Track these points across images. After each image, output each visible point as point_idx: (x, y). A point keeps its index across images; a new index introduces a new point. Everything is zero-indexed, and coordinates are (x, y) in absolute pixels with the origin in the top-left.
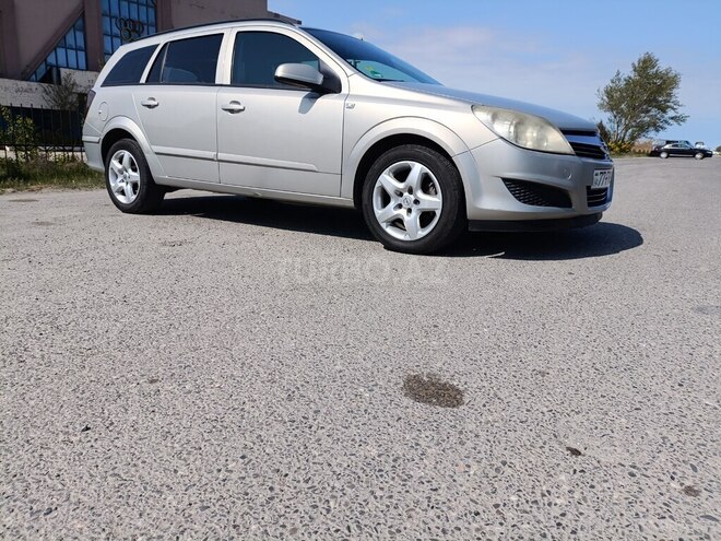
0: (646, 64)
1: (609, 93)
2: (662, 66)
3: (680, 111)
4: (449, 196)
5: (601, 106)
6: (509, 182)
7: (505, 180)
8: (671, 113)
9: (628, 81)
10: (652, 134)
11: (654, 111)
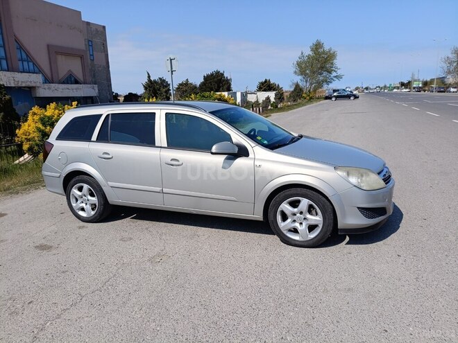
0: (317, 47)
1: (299, 64)
2: (326, 48)
3: (339, 72)
4: (327, 217)
5: (295, 72)
6: (362, 210)
7: (358, 208)
8: (334, 74)
9: (309, 57)
10: (325, 87)
11: (325, 74)
